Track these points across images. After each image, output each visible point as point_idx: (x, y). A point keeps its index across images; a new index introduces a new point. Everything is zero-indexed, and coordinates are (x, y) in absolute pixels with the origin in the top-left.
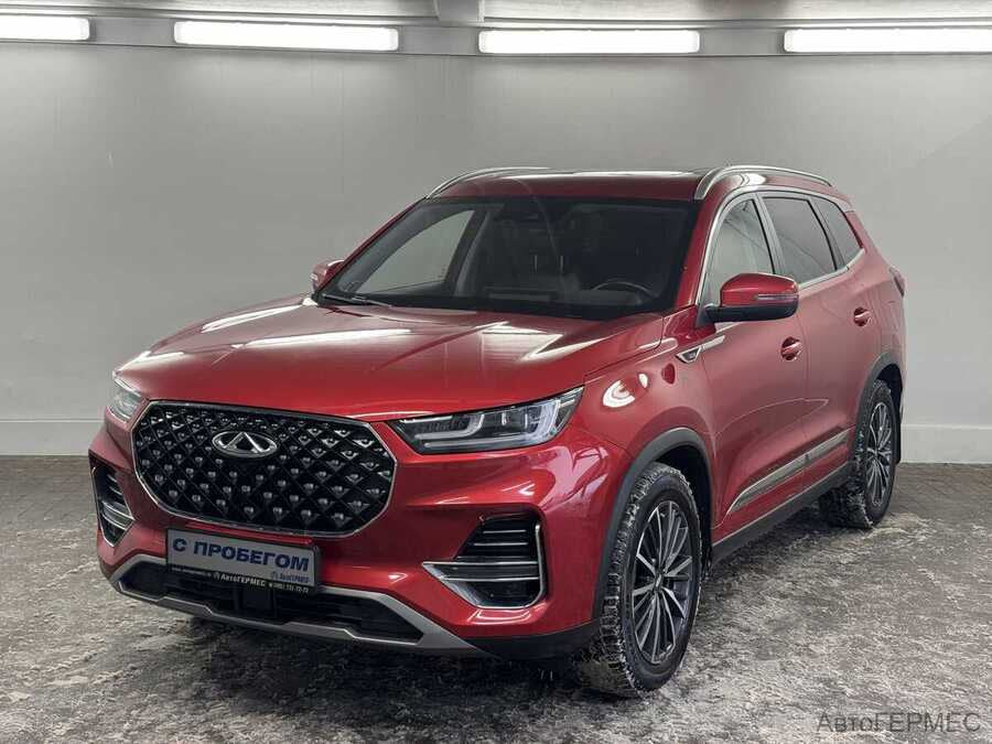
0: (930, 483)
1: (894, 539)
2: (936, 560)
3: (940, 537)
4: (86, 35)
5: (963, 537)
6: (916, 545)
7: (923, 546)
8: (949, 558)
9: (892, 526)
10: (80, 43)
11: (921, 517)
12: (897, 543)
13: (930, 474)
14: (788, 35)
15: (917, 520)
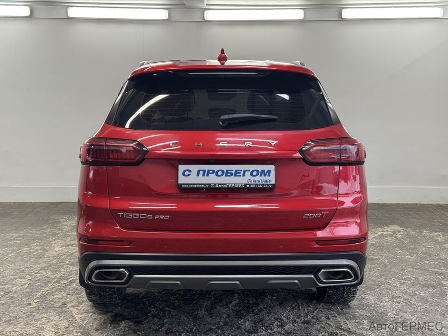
0: (408, 212)
1: (387, 237)
2: (404, 246)
3: (408, 236)
4: (28, 14)
5: (418, 236)
6: (397, 239)
7: (400, 240)
8: (410, 245)
9: (387, 231)
10: (26, 17)
11: (401, 227)
12: (388, 238)
13: (408, 208)
14: (343, 11)
15: (399, 228)
